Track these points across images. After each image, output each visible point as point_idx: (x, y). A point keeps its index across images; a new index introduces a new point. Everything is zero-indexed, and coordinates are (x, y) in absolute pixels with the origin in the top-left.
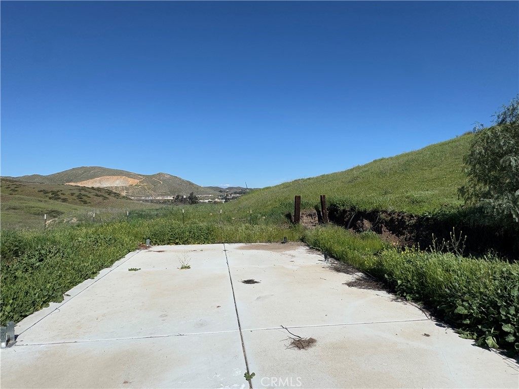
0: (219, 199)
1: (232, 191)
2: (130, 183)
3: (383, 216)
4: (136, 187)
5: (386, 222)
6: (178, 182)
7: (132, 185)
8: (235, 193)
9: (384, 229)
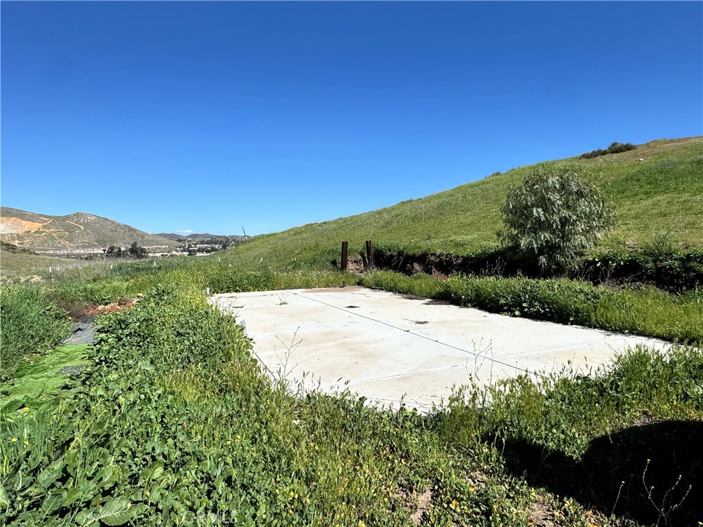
0: (177, 251)
1: (198, 240)
2: (26, 229)
3: (432, 258)
4: (37, 235)
5: (435, 263)
6: (109, 227)
7: (29, 232)
8: (202, 242)
9: (434, 269)
